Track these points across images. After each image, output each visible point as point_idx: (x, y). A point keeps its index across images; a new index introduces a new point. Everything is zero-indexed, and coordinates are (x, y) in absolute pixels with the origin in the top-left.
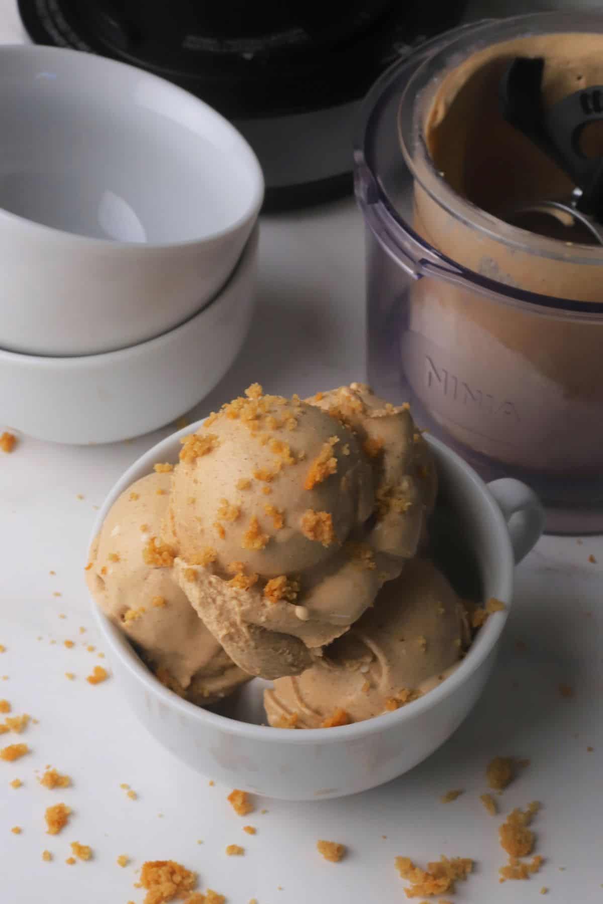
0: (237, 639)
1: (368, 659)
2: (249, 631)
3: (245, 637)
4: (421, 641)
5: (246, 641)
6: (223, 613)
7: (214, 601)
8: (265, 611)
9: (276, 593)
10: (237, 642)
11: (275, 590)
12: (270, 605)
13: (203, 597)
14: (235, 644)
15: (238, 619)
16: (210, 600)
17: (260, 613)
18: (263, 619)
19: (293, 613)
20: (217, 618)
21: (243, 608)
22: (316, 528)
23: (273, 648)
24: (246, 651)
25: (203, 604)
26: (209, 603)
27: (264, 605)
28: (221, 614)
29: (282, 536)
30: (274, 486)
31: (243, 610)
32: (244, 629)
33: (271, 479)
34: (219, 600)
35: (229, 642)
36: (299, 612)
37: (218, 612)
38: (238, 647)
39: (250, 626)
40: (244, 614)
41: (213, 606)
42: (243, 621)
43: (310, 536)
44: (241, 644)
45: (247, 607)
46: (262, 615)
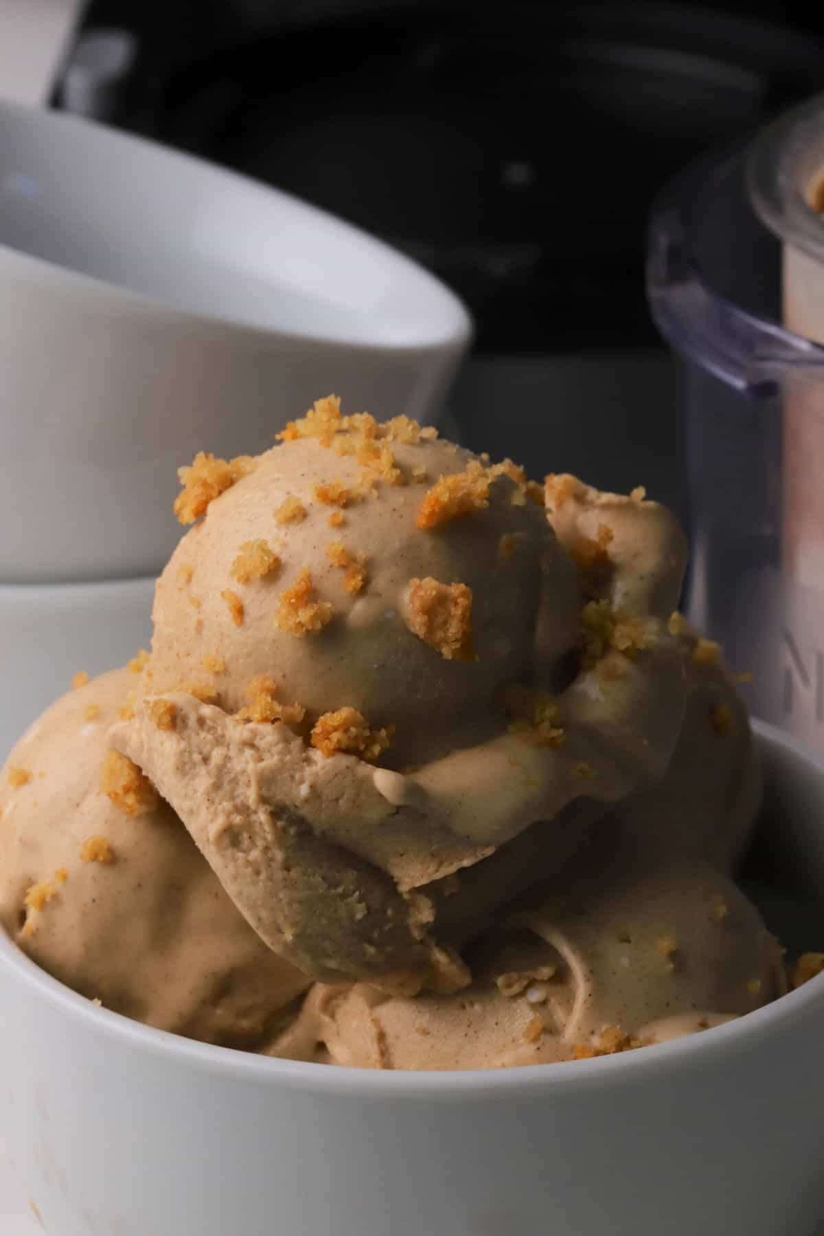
0: (246, 843)
1: (546, 972)
2: (274, 825)
3: (264, 839)
4: (666, 944)
5: (266, 849)
6: (222, 782)
7: (206, 760)
8: (309, 771)
9: (335, 736)
10: (246, 852)
11: (335, 729)
12: (321, 762)
13: (184, 751)
14: (240, 855)
15: (250, 795)
16: (197, 757)
17: (297, 776)
18: (304, 790)
19: (368, 780)
20: (208, 794)
21: (262, 764)
22: (435, 609)
23: (324, 879)
24: (263, 876)
25: (184, 768)
26: (195, 765)
27: (308, 760)
28: (217, 786)
29: (359, 611)
30: (351, 515)
31: (263, 770)
32: (262, 817)
33: (348, 502)
34: (217, 755)
35: (229, 852)
36: (384, 780)
37: (212, 781)
38: (248, 863)
39: (279, 812)
40: (266, 781)
41: (202, 770)
42: (263, 800)
43: (417, 625)
44: (255, 854)
45: (271, 761)
46: (302, 782)
